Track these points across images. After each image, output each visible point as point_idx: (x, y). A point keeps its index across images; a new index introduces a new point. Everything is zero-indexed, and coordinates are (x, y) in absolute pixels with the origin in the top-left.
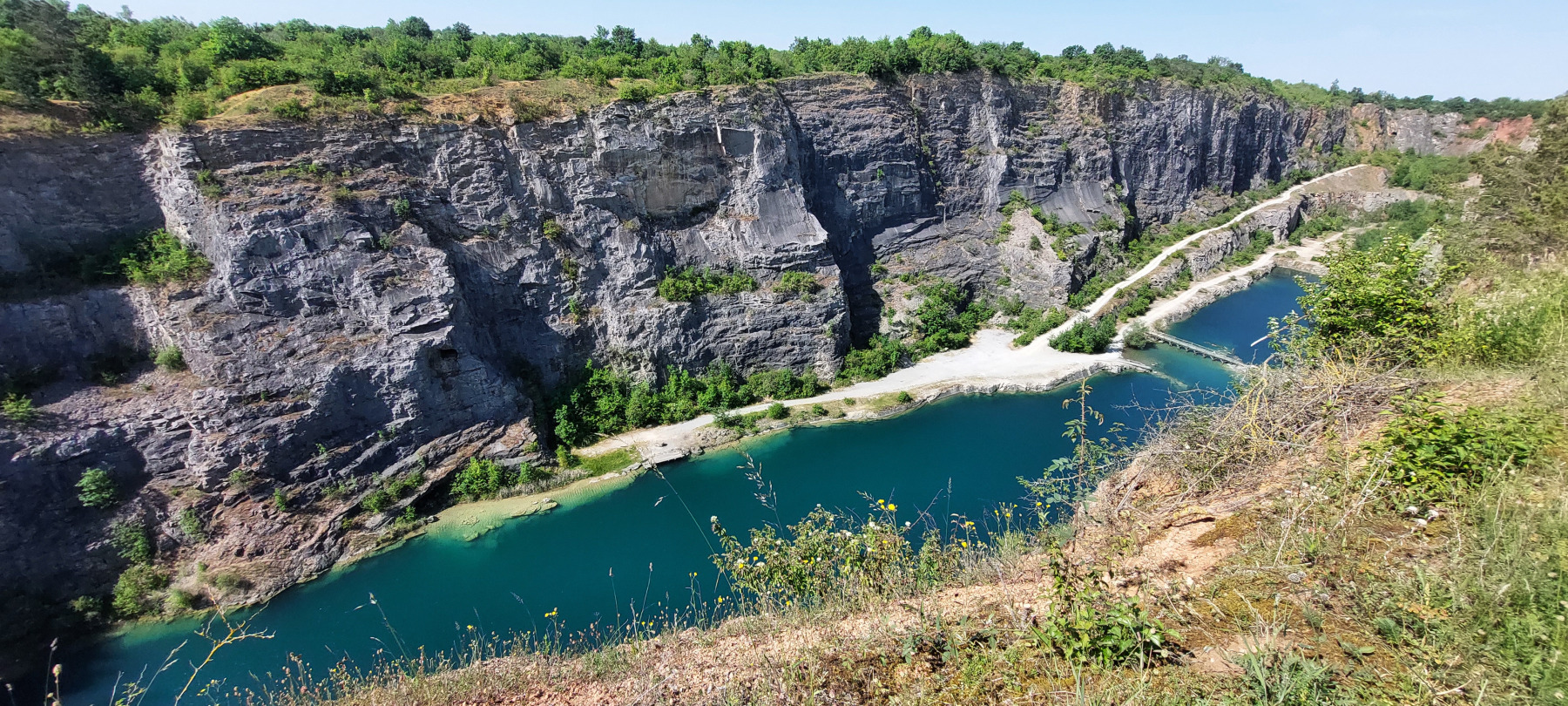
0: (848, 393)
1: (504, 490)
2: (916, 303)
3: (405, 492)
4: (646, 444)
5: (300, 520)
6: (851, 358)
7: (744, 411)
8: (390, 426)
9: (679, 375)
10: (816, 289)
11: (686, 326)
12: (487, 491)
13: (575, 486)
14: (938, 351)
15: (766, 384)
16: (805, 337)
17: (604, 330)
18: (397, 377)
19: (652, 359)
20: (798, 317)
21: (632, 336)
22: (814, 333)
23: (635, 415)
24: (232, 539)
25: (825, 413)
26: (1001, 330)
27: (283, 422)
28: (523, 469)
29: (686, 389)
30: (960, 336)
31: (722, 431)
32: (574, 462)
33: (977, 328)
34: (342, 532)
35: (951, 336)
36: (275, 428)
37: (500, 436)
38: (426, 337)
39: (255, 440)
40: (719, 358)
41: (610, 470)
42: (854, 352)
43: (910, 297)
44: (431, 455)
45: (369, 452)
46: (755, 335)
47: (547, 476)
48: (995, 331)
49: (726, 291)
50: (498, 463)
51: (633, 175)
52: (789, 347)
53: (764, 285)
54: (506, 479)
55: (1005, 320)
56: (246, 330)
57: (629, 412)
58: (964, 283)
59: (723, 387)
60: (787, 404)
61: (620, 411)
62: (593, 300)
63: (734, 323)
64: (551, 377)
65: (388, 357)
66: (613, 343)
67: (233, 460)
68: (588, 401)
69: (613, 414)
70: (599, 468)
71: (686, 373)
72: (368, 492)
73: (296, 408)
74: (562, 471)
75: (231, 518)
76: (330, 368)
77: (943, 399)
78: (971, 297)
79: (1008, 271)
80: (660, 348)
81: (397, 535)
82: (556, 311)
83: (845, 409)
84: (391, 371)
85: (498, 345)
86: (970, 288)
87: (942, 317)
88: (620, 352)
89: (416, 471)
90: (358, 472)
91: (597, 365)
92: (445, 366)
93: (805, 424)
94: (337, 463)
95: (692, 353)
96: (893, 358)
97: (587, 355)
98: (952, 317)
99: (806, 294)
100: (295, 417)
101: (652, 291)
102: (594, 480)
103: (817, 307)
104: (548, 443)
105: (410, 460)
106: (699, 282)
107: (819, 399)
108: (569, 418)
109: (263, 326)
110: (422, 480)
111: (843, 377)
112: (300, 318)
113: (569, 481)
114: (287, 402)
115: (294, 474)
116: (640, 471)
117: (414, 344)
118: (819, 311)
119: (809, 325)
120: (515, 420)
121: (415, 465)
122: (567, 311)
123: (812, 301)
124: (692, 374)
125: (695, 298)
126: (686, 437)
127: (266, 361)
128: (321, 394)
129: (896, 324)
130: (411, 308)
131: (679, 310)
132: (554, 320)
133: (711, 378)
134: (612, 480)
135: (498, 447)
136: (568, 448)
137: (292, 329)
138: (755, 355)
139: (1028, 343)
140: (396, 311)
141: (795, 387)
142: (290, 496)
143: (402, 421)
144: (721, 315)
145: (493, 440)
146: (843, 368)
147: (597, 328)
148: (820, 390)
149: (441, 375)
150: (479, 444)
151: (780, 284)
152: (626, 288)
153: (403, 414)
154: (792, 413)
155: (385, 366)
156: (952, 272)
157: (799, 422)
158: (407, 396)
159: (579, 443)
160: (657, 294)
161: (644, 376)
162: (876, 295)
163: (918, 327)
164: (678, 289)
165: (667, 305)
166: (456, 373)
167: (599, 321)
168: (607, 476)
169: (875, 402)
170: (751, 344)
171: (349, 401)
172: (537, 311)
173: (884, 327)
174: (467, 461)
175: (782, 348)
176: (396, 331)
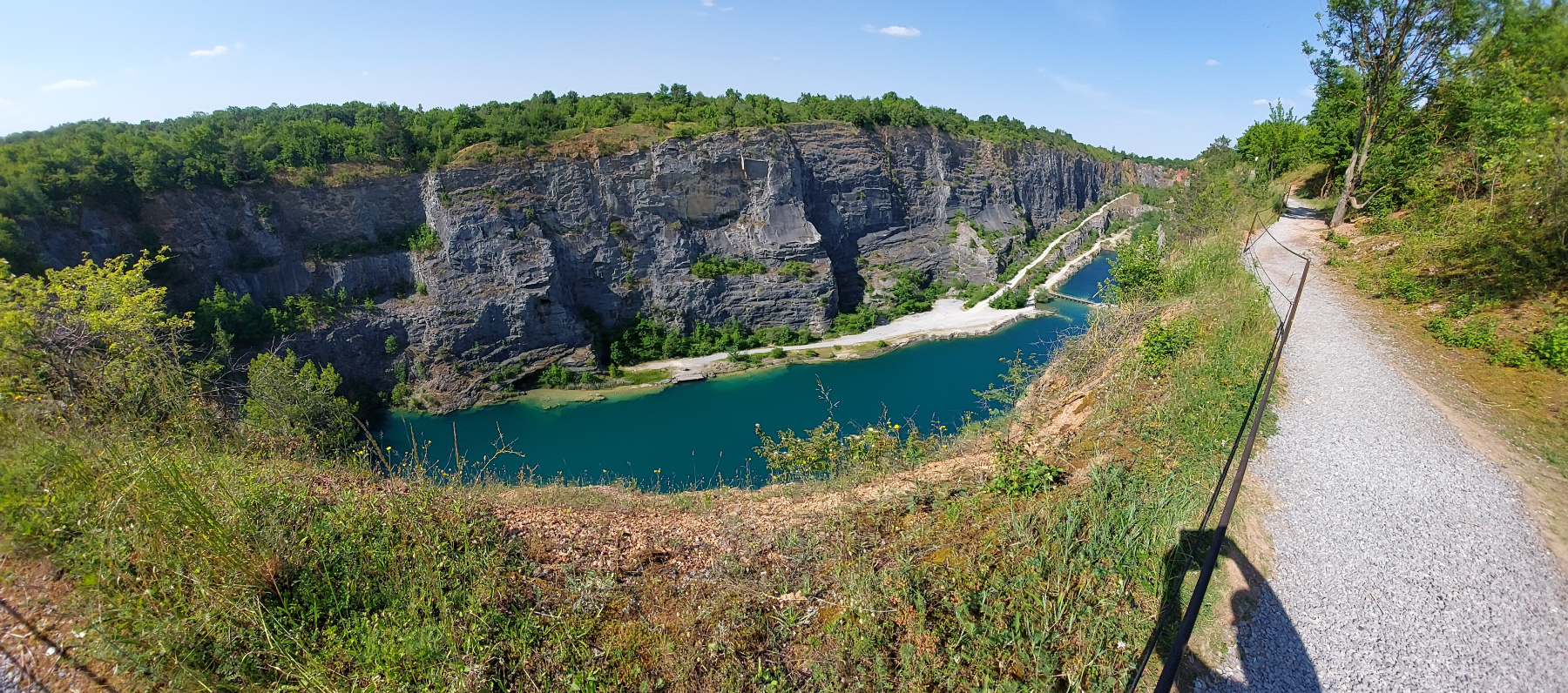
0: (837, 342)
1: (572, 385)
2: (890, 284)
3: (510, 375)
4: (675, 368)
5: (463, 379)
6: (838, 319)
7: (751, 352)
8: (508, 338)
9: (702, 326)
10: (811, 274)
11: (709, 295)
12: (560, 384)
13: (618, 389)
14: (906, 314)
15: (769, 335)
16: (802, 306)
17: (650, 294)
18: (515, 312)
19: (683, 315)
20: (797, 292)
21: (670, 299)
22: (809, 303)
23: (668, 349)
24: (435, 380)
25: (817, 355)
26: (955, 299)
27: (462, 327)
28: (584, 375)
29: (707, 335)
30: (925, 304)
31: (732, 364)
32: (620, 374)
33: (936, 298)
34: (479, 390)
35: (917, 304)
36: (458, 330)
37: (571, 354)
38: (534, 292)
39: (450, 334)
40: (733, 317)
41: (646, 382)
42: (841, 315)
43: (884, 280)
44: (529, 358)
45: (497, 351)
46: (762, 303)
47: (601, 381)
48: (951, 300)
49: (742, 273)
50: (567, 369)
51: (679, 191)
52: (789, 311)
53: (772, 269)
54: (572, 378)
55: (957, 293)
56: (452, 278)
57: (664, 347)
58: (925, 270)
59: (735, 336)
60: (785, 349)
61: (658, 346)
62: (644, 274)
63: (746, 294)
64: (609, 322)
65: (513, 300)
66: (656, 303)
67: (440, 343)
68: (636, 339)
69: (652, 348)
70: (638, 379)
71: (708, 325)
72: (493, 372)
73: (468, 321)
74: (611, 379)
75: (434, 370)
76: (485, 302)
77: (911, 344)
78: (931, 278)
79: (957, 262)
80: (690, 308)
81: (504, 397)
82: (616, 280)
83: (835, 352)
84: (513, 308)
85: (575, 299)
86: (930, 273)
87: (910, 292)
88: (661, 309)
89: (518, 366)
90: (489, 360)
91: (643, 316)
92: (542, 309)
93: (800, 362)
94: (482, 353)
95: (714, 312)
96: (873, 319)
97: (637, 309)
98: (918, 292)
99: (804, 277)
100: (467, 326)
101: (687, 270)
102: (634, 387)
103: (812, 286)
104: (604, 361)
105: (516, 359)
106: (721, 266)
107: (812, 346)
108: (619, 348)
109: (459, 276)
110: (521, 371)
111: (832, 331)
112: (476, 274)
113: (615, 385)
114: (465, 318)
115: (463, 355)
116: (670, 384)
117: (526, 294)
118: (814, 289)
119: (806, 297)
120: (582, 345)
121: (518, 362)
122: (623, 281)
123: (808, 282)
124: (711, 326)
125: (718, 277)
126: (705, 366)
127: (458, 296)
128: (480, 316)
129: (874, 297)
130: (529, 274)
131: (705, 284)
132: (614, 286)
133: (725, 330)
134: (646, 388)
135: (569, 360)
136: (617, 366)
137: (472, 279)
138: (762, 316)
139: (973, 306)
140: (520, 275)
141: (793, 338)
142: (460, 365)
143: (514, 337)
144: (737, 289)
145: (567, 355)
146: (833, 326)
147: (645, 293)
148: (812, 340)
149: (540, 314)
150: (558, 356)
151: (784, 269)
152: (668, 267)
153: (516, 333)
154: (789, 355)
155: (510, 305)
156: (916, 263)
157: (795, 360)
158: (519, 323)
159: (623, 364)
160: (690, 272)
161: (677, 325)
162: (861, 278)
163: (892, 299)
164: (706, 270)
165: (697, 280)
166: (548, 314)
167: (647, 288)
168: (643, 385)
169: (857, 347)
170: (758, 309)
171: (491, 321)
172: (603, 280)
173: (867, 299)
174: (550, 365)
175: (783, 313)
176: (519, 286)
